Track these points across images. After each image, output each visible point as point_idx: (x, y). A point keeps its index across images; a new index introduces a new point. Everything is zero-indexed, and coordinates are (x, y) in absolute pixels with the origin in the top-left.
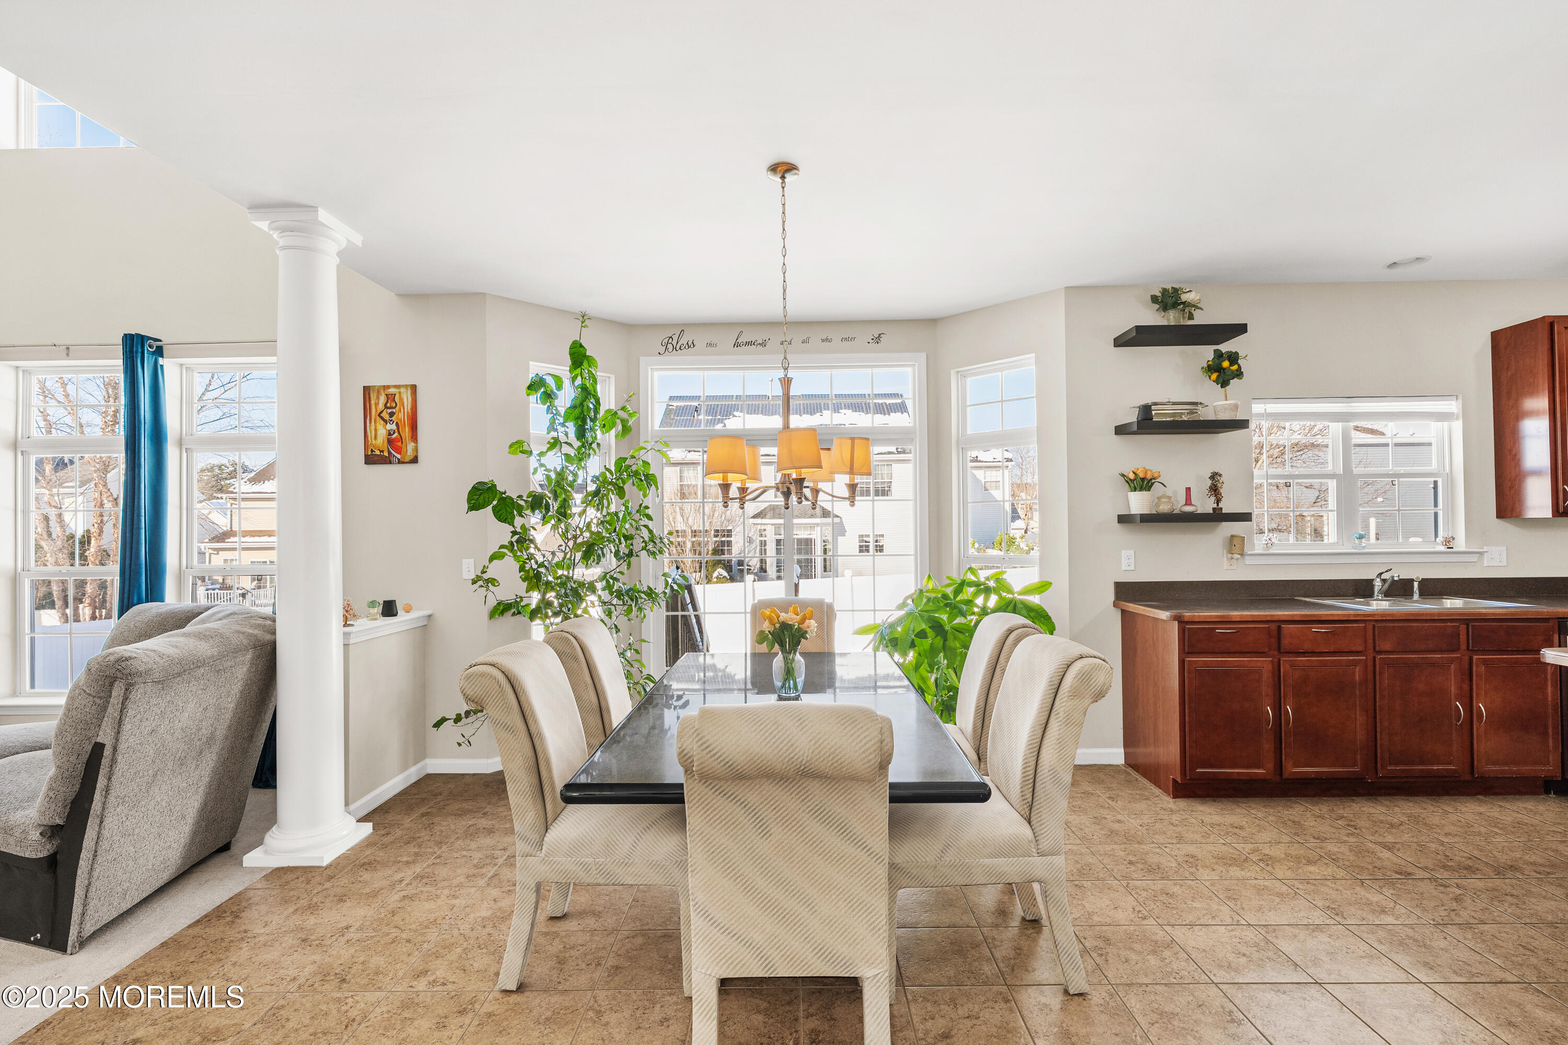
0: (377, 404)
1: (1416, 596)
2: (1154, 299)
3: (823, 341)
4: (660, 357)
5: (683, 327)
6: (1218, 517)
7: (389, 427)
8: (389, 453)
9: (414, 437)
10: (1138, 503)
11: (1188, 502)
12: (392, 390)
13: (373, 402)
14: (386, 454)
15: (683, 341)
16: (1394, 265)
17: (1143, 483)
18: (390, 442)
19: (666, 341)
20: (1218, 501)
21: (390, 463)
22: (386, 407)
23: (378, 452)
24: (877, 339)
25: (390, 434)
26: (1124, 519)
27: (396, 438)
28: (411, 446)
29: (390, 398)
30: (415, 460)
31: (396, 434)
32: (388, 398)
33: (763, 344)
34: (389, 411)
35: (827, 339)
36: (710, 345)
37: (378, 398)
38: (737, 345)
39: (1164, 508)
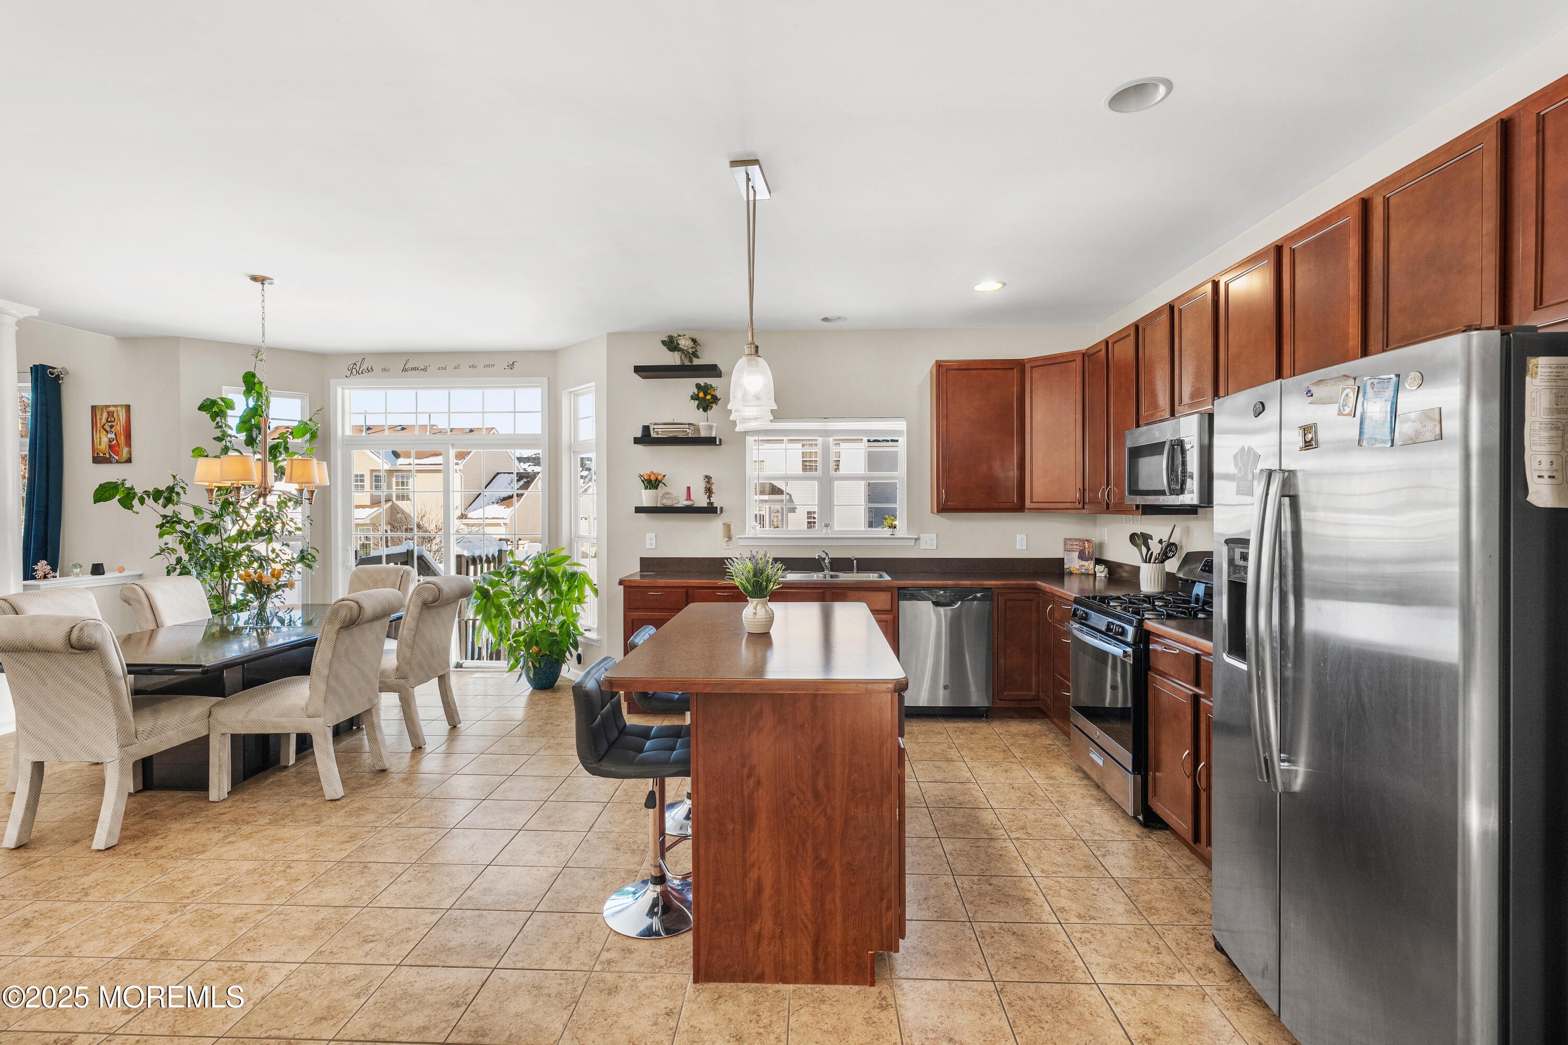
0: (101, 419)
1: (855, 570)
2: (664, 342)
3: (470, 367)
4: (347, 379)
5: (364, 356)
6: (711, 510)
7: (110, 436)
8: (110, 455)
9: (128, 443)
10: (647, 498)
11: (689, 497)
12: (112, 409)
13: (98, 418)
14: (107, 456)
15: (364, 367)
16: (825, 319)
17: (652, 483)
18: (111, 447)
19: (351, 366)
20: (709, 497)
21: (111, 462)
22: (108, 421)
23: (101, 455)
24: (512, 366)
25: (110, 441)
26: (639, 510)
27: (115, 444)
28: (125, 450)
29: (111, 414)
30: (129, 460)
31: (115, 441)
32: (109, 415)
33: (425, 370)
34: (110, 424)
35: (473, 366)
36: (384, 370)
37: (102, 415)
38: (405, 370)
39: (668, 502)
